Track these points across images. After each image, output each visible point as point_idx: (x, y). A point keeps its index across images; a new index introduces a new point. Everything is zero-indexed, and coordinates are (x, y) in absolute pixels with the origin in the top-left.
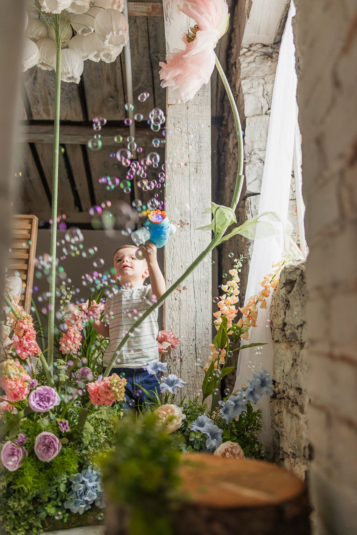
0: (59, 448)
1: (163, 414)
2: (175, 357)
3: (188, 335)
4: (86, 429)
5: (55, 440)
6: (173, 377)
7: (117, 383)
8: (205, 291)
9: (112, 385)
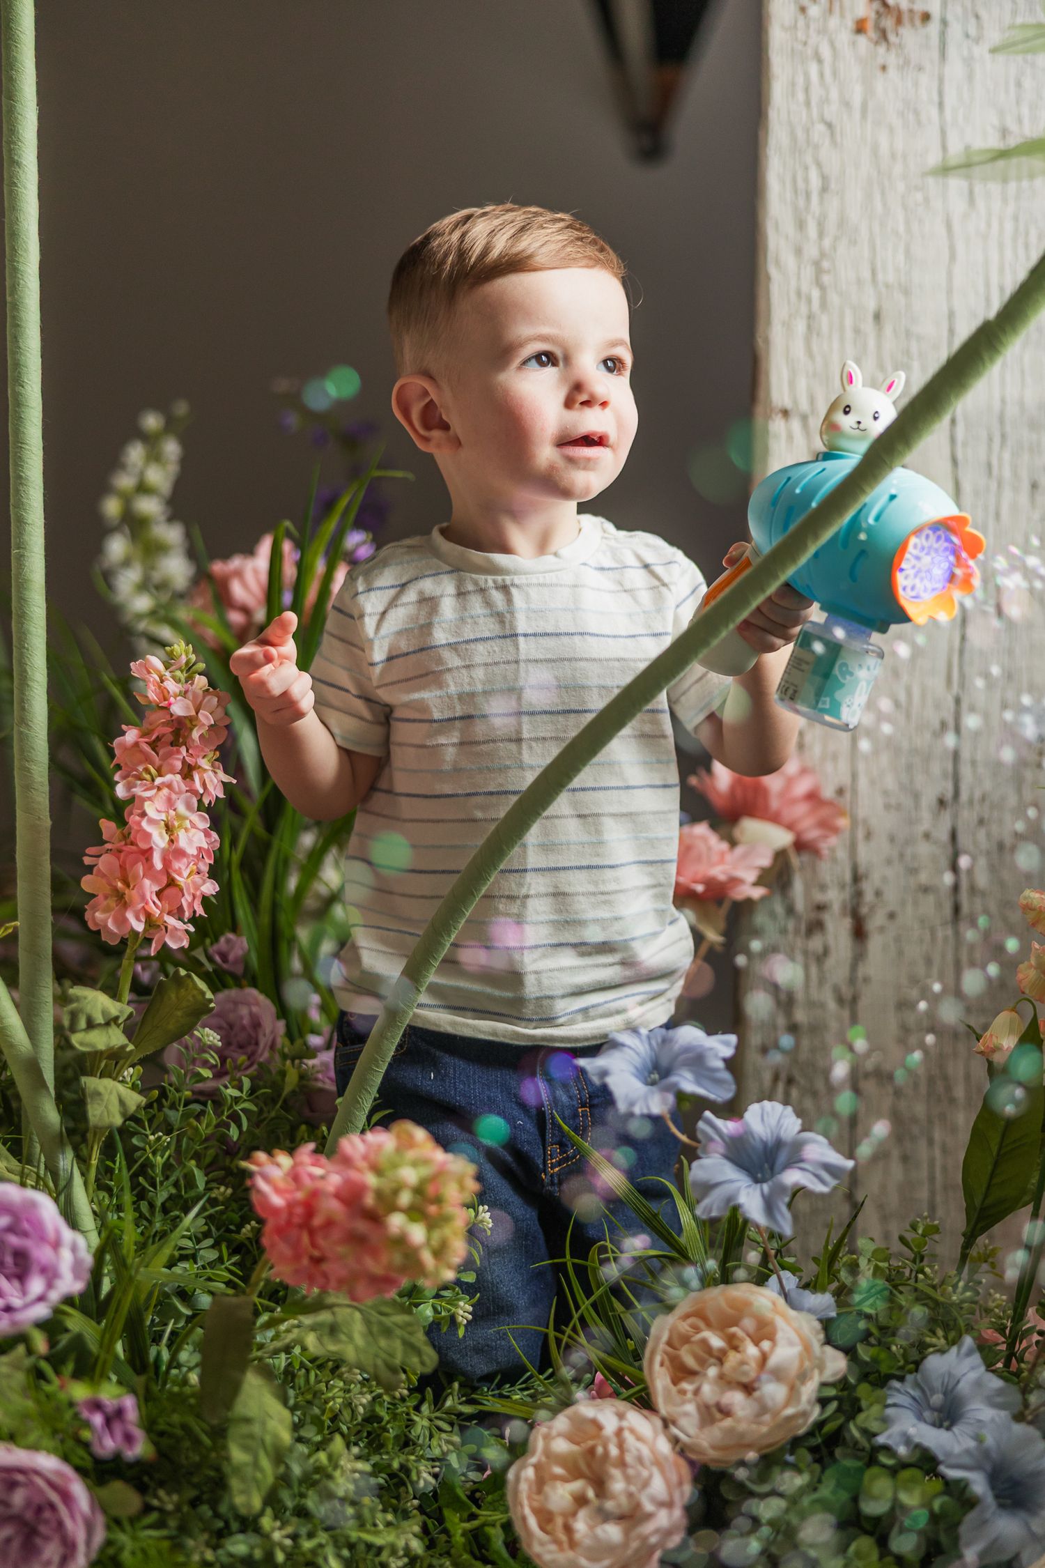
0: (88, 1543)
1: (704, 1343)
2: (821, 908)
3: (909, 767)
4: (248, 1420)
5: (67, 1497)
6: (773, 1121)
7: (418, 1191)
8: (1026, 486)
9: (388, 1202)
